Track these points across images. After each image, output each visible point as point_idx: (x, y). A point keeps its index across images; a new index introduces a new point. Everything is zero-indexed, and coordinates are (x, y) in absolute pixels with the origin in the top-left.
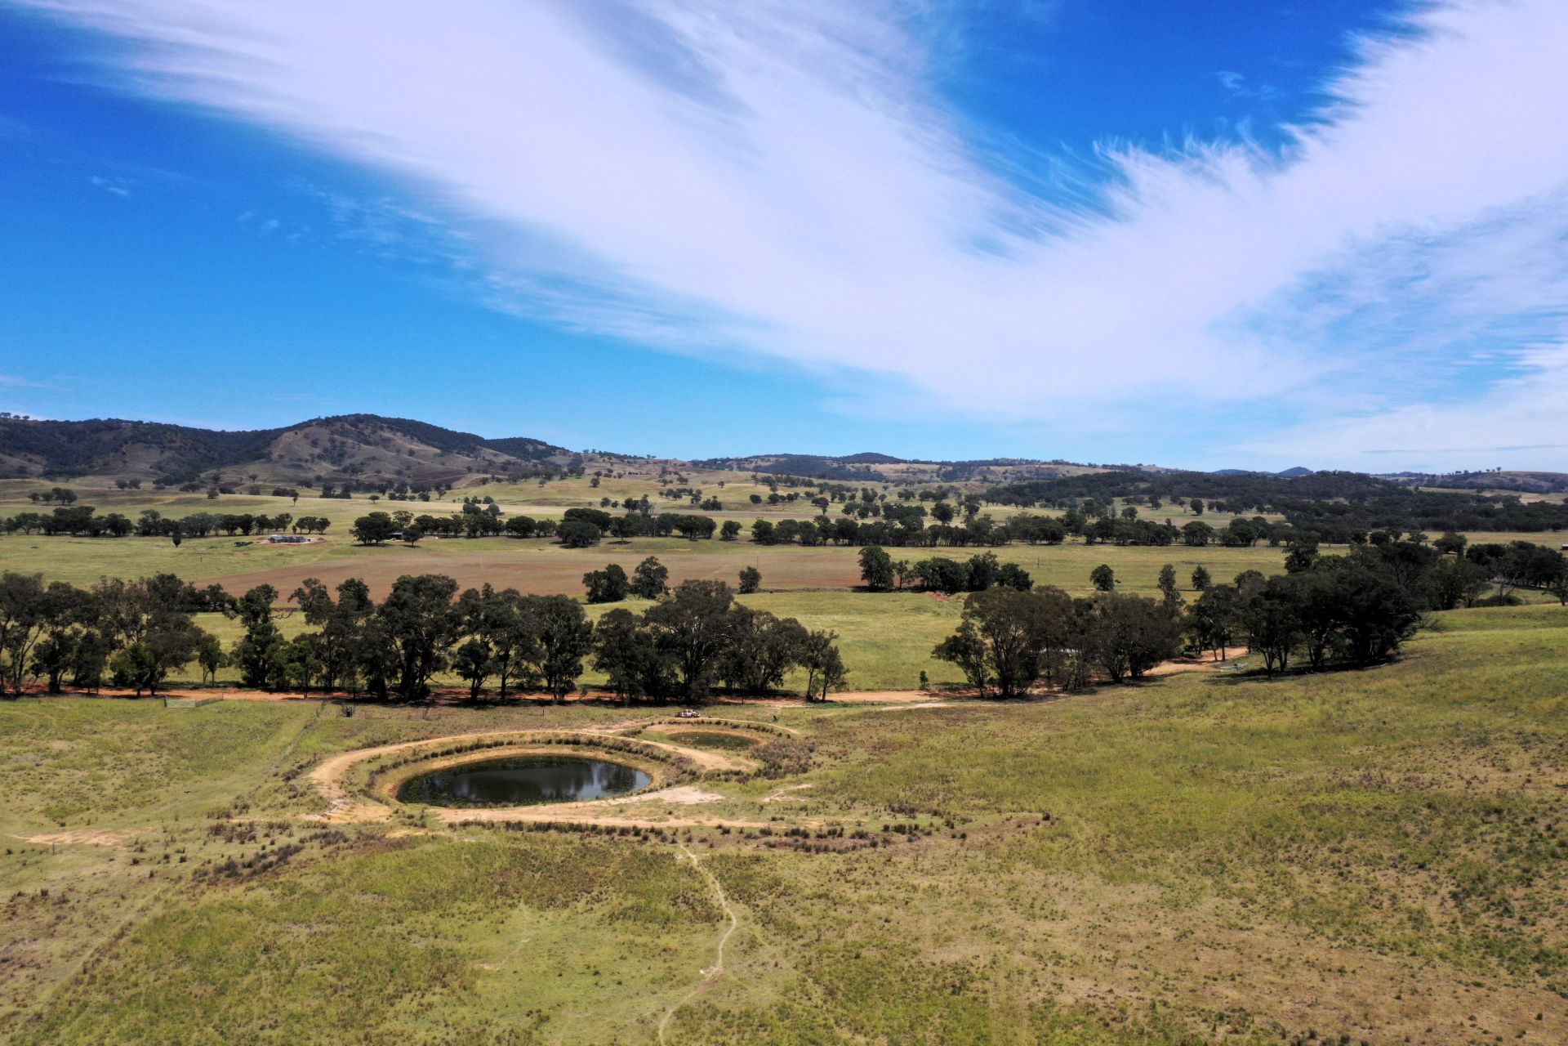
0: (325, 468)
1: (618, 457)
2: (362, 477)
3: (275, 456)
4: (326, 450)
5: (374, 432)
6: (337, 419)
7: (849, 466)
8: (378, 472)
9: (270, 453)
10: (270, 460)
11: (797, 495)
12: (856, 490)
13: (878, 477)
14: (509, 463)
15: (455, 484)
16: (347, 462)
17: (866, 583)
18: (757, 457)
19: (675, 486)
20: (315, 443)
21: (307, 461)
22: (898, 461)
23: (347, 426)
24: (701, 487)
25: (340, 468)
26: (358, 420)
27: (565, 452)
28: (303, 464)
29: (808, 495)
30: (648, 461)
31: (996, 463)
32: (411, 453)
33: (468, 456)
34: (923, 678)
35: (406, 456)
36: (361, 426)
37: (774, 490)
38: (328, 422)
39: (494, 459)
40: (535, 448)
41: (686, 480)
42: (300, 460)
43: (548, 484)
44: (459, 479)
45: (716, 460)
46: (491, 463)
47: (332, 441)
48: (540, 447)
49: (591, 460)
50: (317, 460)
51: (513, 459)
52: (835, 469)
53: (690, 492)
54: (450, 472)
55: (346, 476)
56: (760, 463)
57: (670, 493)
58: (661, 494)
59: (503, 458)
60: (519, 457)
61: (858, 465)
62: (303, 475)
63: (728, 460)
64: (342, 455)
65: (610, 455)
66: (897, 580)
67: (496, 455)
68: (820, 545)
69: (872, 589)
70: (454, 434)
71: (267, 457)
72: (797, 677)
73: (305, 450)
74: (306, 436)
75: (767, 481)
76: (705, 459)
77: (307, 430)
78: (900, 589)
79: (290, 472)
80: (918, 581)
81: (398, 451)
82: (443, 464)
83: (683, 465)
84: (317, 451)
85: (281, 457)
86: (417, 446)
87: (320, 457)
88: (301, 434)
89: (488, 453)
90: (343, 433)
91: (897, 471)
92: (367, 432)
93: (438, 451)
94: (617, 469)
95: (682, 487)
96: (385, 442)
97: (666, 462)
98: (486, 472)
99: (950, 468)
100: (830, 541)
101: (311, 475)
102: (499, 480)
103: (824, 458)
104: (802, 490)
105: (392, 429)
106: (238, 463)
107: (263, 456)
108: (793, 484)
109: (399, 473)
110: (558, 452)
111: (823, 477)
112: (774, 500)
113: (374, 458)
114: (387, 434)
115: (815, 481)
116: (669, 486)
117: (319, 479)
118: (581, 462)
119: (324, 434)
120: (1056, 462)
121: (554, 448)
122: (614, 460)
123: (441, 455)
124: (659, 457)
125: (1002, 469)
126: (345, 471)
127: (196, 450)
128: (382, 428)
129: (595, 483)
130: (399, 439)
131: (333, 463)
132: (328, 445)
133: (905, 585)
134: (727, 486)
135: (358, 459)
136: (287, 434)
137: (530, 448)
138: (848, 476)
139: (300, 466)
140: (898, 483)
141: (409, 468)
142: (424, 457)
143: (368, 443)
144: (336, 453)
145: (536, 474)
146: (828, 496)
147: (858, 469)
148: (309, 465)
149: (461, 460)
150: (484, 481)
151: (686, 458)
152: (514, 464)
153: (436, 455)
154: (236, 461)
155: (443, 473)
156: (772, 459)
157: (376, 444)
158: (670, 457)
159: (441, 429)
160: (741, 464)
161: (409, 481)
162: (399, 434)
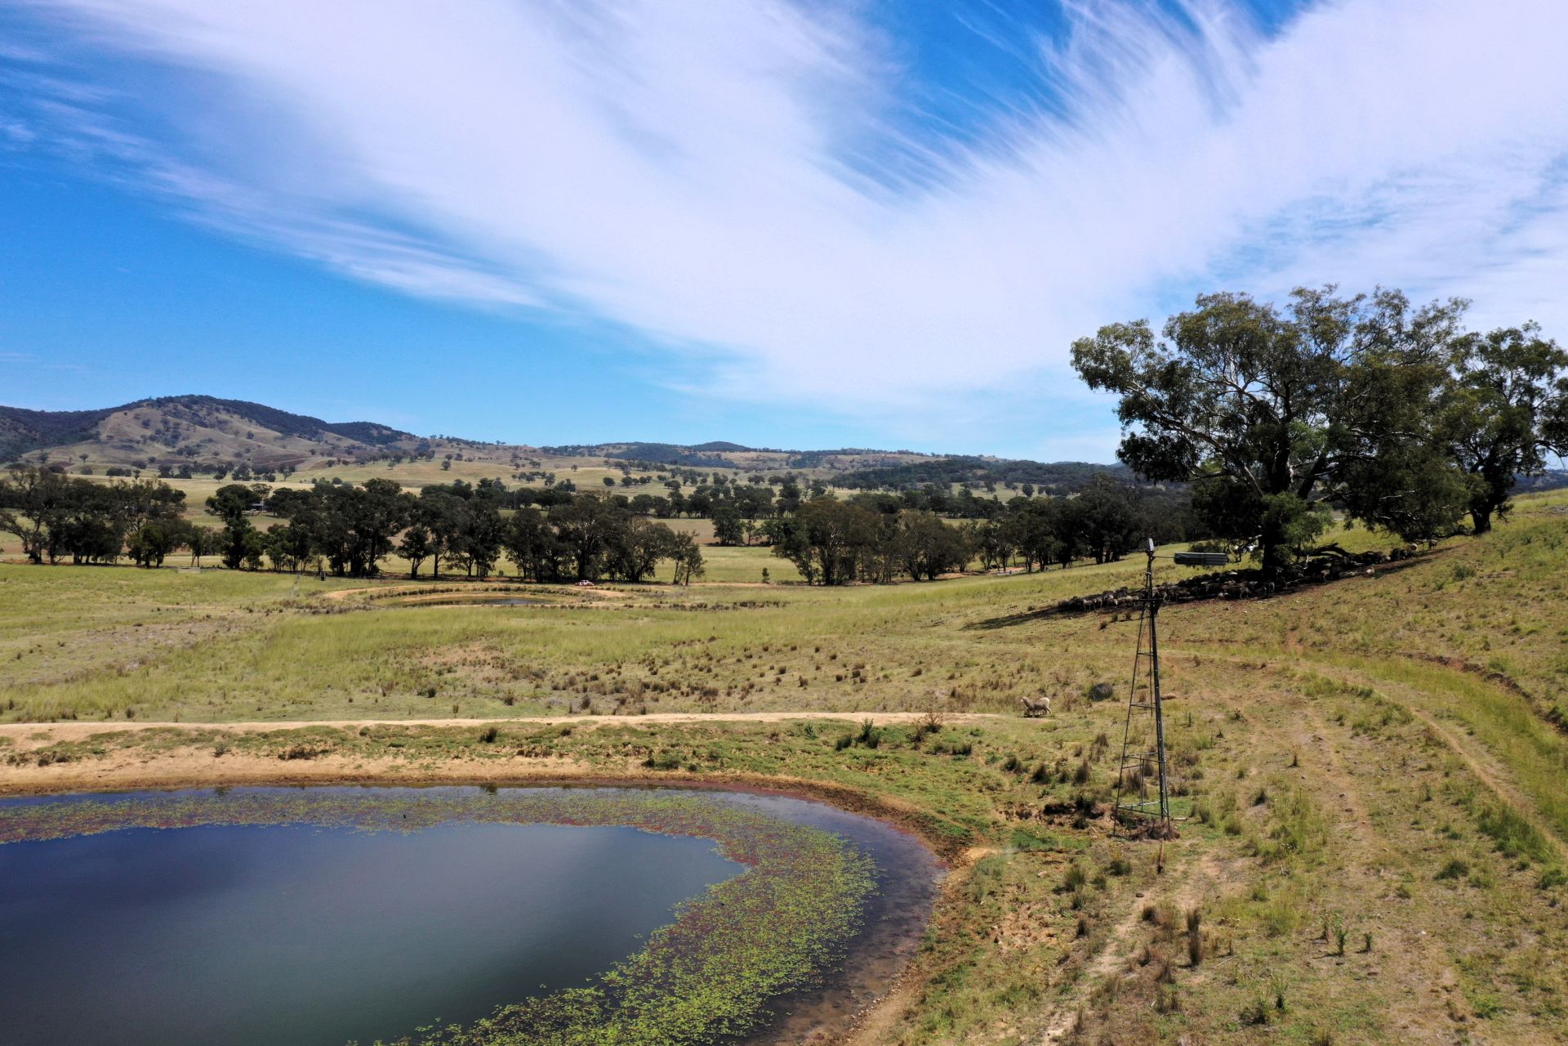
0: (159, 450)
1: (467, 443)
2: (199, 459)
3: (103, 437)
4: (158, 432)
5: (209, 414)
6: (170, 400)
7: (700, 454)
8: (216, 454)
9: (98, 434)
10: (98, 441)
11: (649, 478)
12: (708, 475)
13: (729, 464)
14: (354, 447)
15: (298, 467)
16: (181, 444)
17: (718, 539)
18: (608, 445)
19: (528, 469)
20: (146, 424)
21: (138, 442)
22: (748, 450)
23: (180, 407)
24: (555, 471)
25: (175, 450)
26: (192, 401)
27: (411, 437)
28: (135, 445)
29: (661, 478)
30: (499, 447)
31: (844, 452)
32: (250, 436)
33: (310, 439)
34: (765, 573)
35: (244, 439)
36: (195, 407)
37: (627, 473)
38: (160, 403)
39: (337, 443)
40: (380, 433)
41: (539, 464)
42: (131, 441)
43: (397, 467)
44: (302, 462)
45: (566, 447)
46: (334, 448)
47: (165, 422)
48: (385, 432)
49: (438, 445)
50: (149, 442)
51: (357, 443)
52: (687, 456)
53: (543, 475)
54: (293, 456)
55: (182, 458)
56: (611, 450)
57: (523, 476)
58: (514, 477)
59: (347, 442)
60: (364, 442)
61: (709, 453)
62: (135, 457)
63: (579, 447)
64: (176, 437)
65: (458, 441)
66: (745, 536)
67: (339, 439)
68: (674, 517)
69: (723, 544)
70: (294, 417)
71: (95, 438)
72: (665, 567)
73: (136, 432)
74: (137, 417)
75: (619, 465)
76: (556, 446)
77: (137, 411)
78: (748, 545)
79: (122, 454)
80: (765, 538)
81: (236, 433)
82: (284, 447)
83: (534, 451)
84: (149, 433)
85: (110, 437)
86: (255, 429)
87: (153, 439)
88: (131, 414)
89: (331, 437)
90: (177, 414)
91: (747, 459)
92: (202, 413)
93: (279, 434)
94: (466, 454)
95: (534, 470)
96: (221, 425)
97: (516, 448)
98: (330, 455)
99: (799, 457)
100: (684, 514)
101: (143, 457)
102: (346, 463)
103: (676, 446)
104: (654, 474)
105: (228, 411)
106: (62, 444)
107: (90, 437)
108: (646, 468)
109: (238, 455)
110: (403, 437)
111: (675, 463)
112: (627, 482)
113: (210, 440)
114: (224, 416)
115: (668, 467)
116: (521, 470)
117: (152, 460)
118: (429, 446)
119: (156, 415)
120: (901, 452)
121: (400, 433)
122: (462, 446)
123: (282, 439)
124: (510, 443)
125: (849, 458)
126: (180, 452)
127: (16, 429)
128: (217, 410)
129: (446, 466)
130: (236, 421)
131: (167, 444)
132: (161, 427)
133: (753, 542)
134: (580, 470)
135: (193, 441)
136: (115, 414)
137: (375, 432)
138: (700, 463)
139: (131, 448)
140: (747, 470)
141: (248, 451)
142: (263, 440)
143: (205, 426)
144: (169, 435)
145: (385, 457)
146: (680, 479)
147: (709, 457)
148: (141, 446)
149: (299, 445)
150: (330, 464)
151: (536, 443)
152: (359, 448)
153: (276, 438)
154: (61, 442)
155: (286, 456)
156: (624, 447)
157: (212, 426)
158: (521, 443)
159: (281, 412)
160: (591, 451)
161: (250, 463)
162: (236, 417)
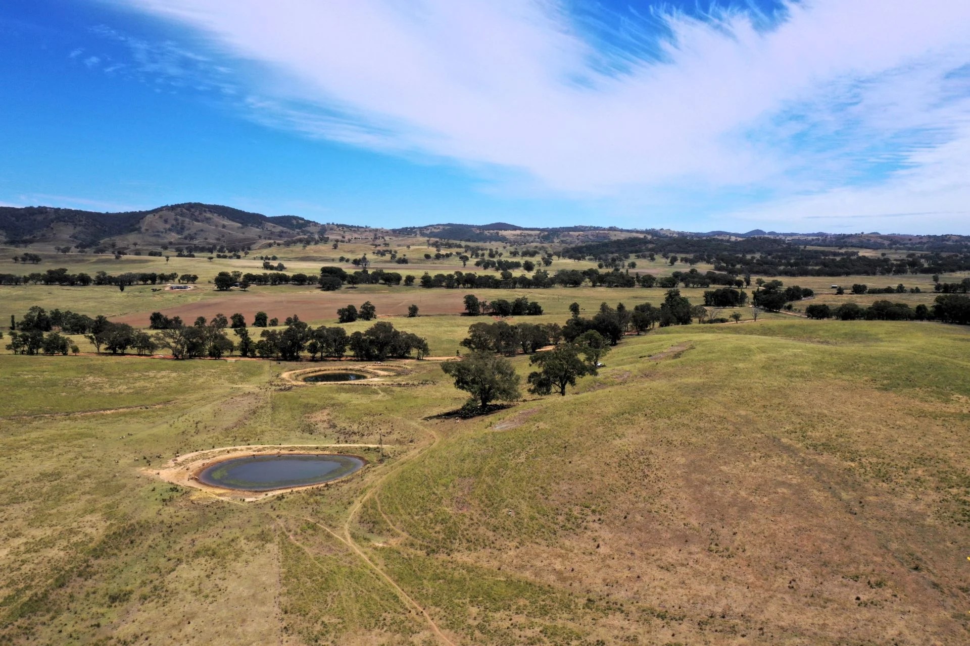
0: (174, 237)
1: (348, 227)
2: (196, 242)
3: (143, 229)
4: (173, 226)
5: (200, 214)
6: (178, 206)
7: (486, 232)
8: (206, 239)
9: (140, 228)
10: (140, 232)
11: (451, 254)
12: (487, 249)
13: (503, 239)
14: (282, 232)
15: (253, 247)
16: (186, 233)
18: (430, 226)
19: (382, 248)
20: (166, 221)
21: (162, 232)
22: (515, 228)
23: (184, 210)
25: (183, 236)
26: (190, 206)
27: (315, 224)
28: (161, 234)
29: (458, 254)
30: (366, 229)
31: (575, 229)
32: (224, 226)
33: (257, 227)
35: (220, 229)
36: (193, 210)
37: (438, 250)
38: (173, 208)
39: (273, 230)
40: (297, 222)
41: (388, 244)
42: (158, 232)
43: (308, 248)
44: (254, 243)
45: (407, 228)
46: (272, 233)
47: (176, 220)
48: (300, 221)
49: (331, 229)
50: (168, 232)
51: (285, 229)
52: (478, 234)
53: (390, 252)
54: (248, 239)
55: (187, 241)
56: (433, 230)
57: (379, 252)
58: (374, 253)
59: (279, 229)
60: (288, 228)
61: (492, 231)
62: (161, 241)
63: (414, 228)
64: (183, 228)
65: (343, 226)
67: (274, 227)
70: (248, 214)
71: (138, 230)
73: (161, 226)
74: (161, 217)
75: (433, 244)
76: (400, 227)
77: (161, 213)
79: (153, 239)
81: (216, 226)
82: (243, 233)
83: (387, 232)
84: (168, 226)
85: (147, 230)
86: (227, 222)
87: (170, 230)
88: (157, 216)
89: (269, 226)
90: (182, 215)
91: (514, 235)
92: (197, 213)
93: (240, 225)
94: (348, 236)
95: (385, 248)
96: (208, 220)
97: (377, 230)
98: (270, 239)
99: (546, 233)
101: (166, 241)
102: (279, 245)
103: (473, 226)
104: (454, 250)
105: (211, 212)
106: (121, 234)
107: (136, 230)
108: (450, 246)
109: (218, 239)
110: (311, 224)
111: (469, 240)
112: (439, 258)
113: (202, 230)
114: (208, 215)
115: (464, 244)
116: (378, 247)
117: (171, 243)
118: (326, 230)
119: (172, 214)
120: (612, 229)
121: (309, 222)
122: (345, 229)
123: (242, 228)
124: (373, 227)
125: (577, 233)
126: (186, 238)
127: (95, 225)
128: (205, 211)
129: (336, 247)
130: (216, 218)
131: (178, 233)
132: (174, 222)
134: (411, 248)
135: (192, 231)
136: (148, 216)
137: (294, 222)
138: (485, 239)
139: (159, 236)
140: (512, 243)
141: (223, 236)
142: (232, 229)
143: (198, 221)
144: (179, 227)
145: (301, 241)
146: (469, 254)
147: (491, 234)
148: (164, 235)
149: (253, 231)
150: (270, 245)
151: (389, 226)
152: (286, 233)
153: (239, 228)
154: (120, 233)
155: (245, 239)
156: (441, 227)
157: (202, 221)
158: (379, 227)
159: (241, 211)
160: (422, 231)
161: (224, 244)
162: (216, 215)
